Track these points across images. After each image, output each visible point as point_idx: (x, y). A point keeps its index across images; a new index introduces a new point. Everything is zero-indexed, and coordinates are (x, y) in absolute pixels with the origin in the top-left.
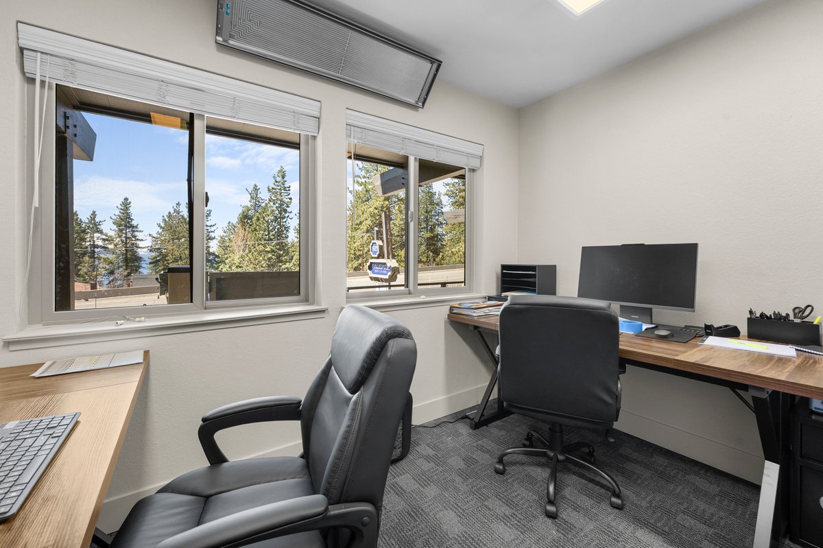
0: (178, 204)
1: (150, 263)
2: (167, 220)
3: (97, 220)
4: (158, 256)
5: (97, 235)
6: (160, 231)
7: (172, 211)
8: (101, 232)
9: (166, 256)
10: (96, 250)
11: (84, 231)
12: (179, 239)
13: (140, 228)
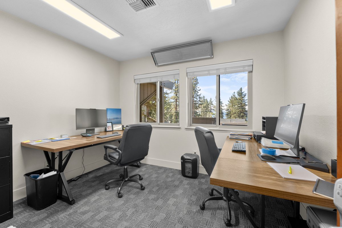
0: (234, 93)
1: (226, 115)
2: (231, 99)
3: (212, 101)
4: (228, 112)
5: (212, 105)
6: (229, 103)
7: (232, 96)
8: (213, 105)
9: (231, 112)
10: (212, 110)
11: (208, 105)
12: (235, 106)
13: (223, 102)
